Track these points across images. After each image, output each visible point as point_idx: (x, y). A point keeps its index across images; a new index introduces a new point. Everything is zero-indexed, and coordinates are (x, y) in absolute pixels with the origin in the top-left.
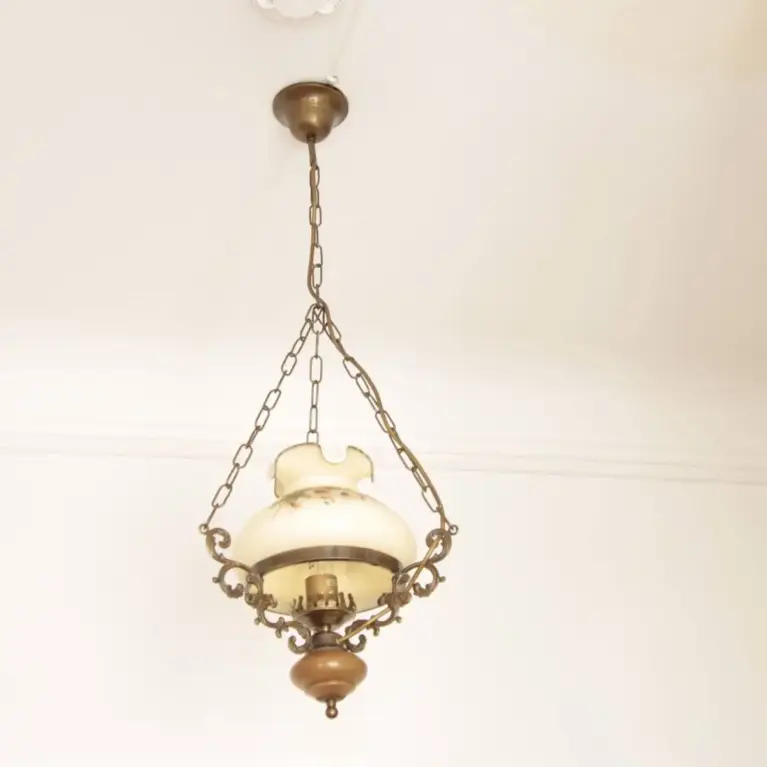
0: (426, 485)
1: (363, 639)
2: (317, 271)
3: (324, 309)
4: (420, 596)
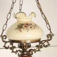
0: (48, 23)
1: (32, 53)
4: (45, 47)
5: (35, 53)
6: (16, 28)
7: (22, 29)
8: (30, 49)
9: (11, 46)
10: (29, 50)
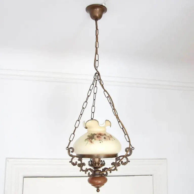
0: (126, 134)
1: (107, 173)
2: (97, 62)
3: (99, 74)
4: (123, 165)
5: (110, 172)
6: (86, 139)
7: (93, 140)
8: (103, 167)
9: (79, 162)
10: (103, 169)
